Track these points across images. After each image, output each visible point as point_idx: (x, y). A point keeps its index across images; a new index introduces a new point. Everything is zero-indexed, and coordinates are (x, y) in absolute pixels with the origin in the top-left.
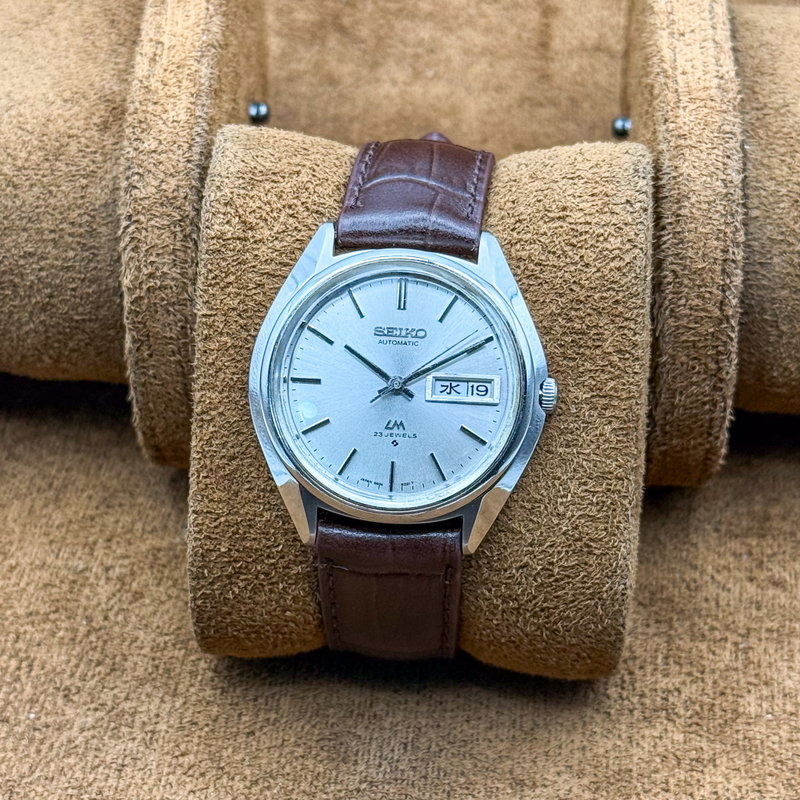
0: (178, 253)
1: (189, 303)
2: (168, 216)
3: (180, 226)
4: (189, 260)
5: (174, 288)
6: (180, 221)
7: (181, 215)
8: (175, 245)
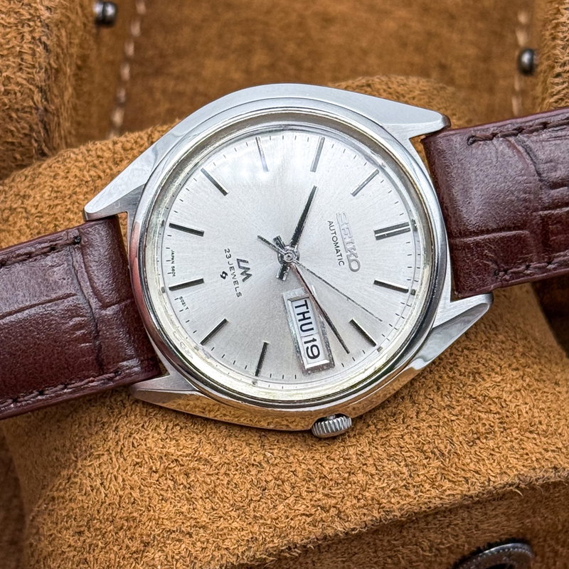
0: (25, 57)
1: (34, 111)
2: (16, 13)
3: (29, 26)
4: (37, 65)
5: (19, 94)
6: (29, 20)
7: (30, 14)
8: (22, 47)
